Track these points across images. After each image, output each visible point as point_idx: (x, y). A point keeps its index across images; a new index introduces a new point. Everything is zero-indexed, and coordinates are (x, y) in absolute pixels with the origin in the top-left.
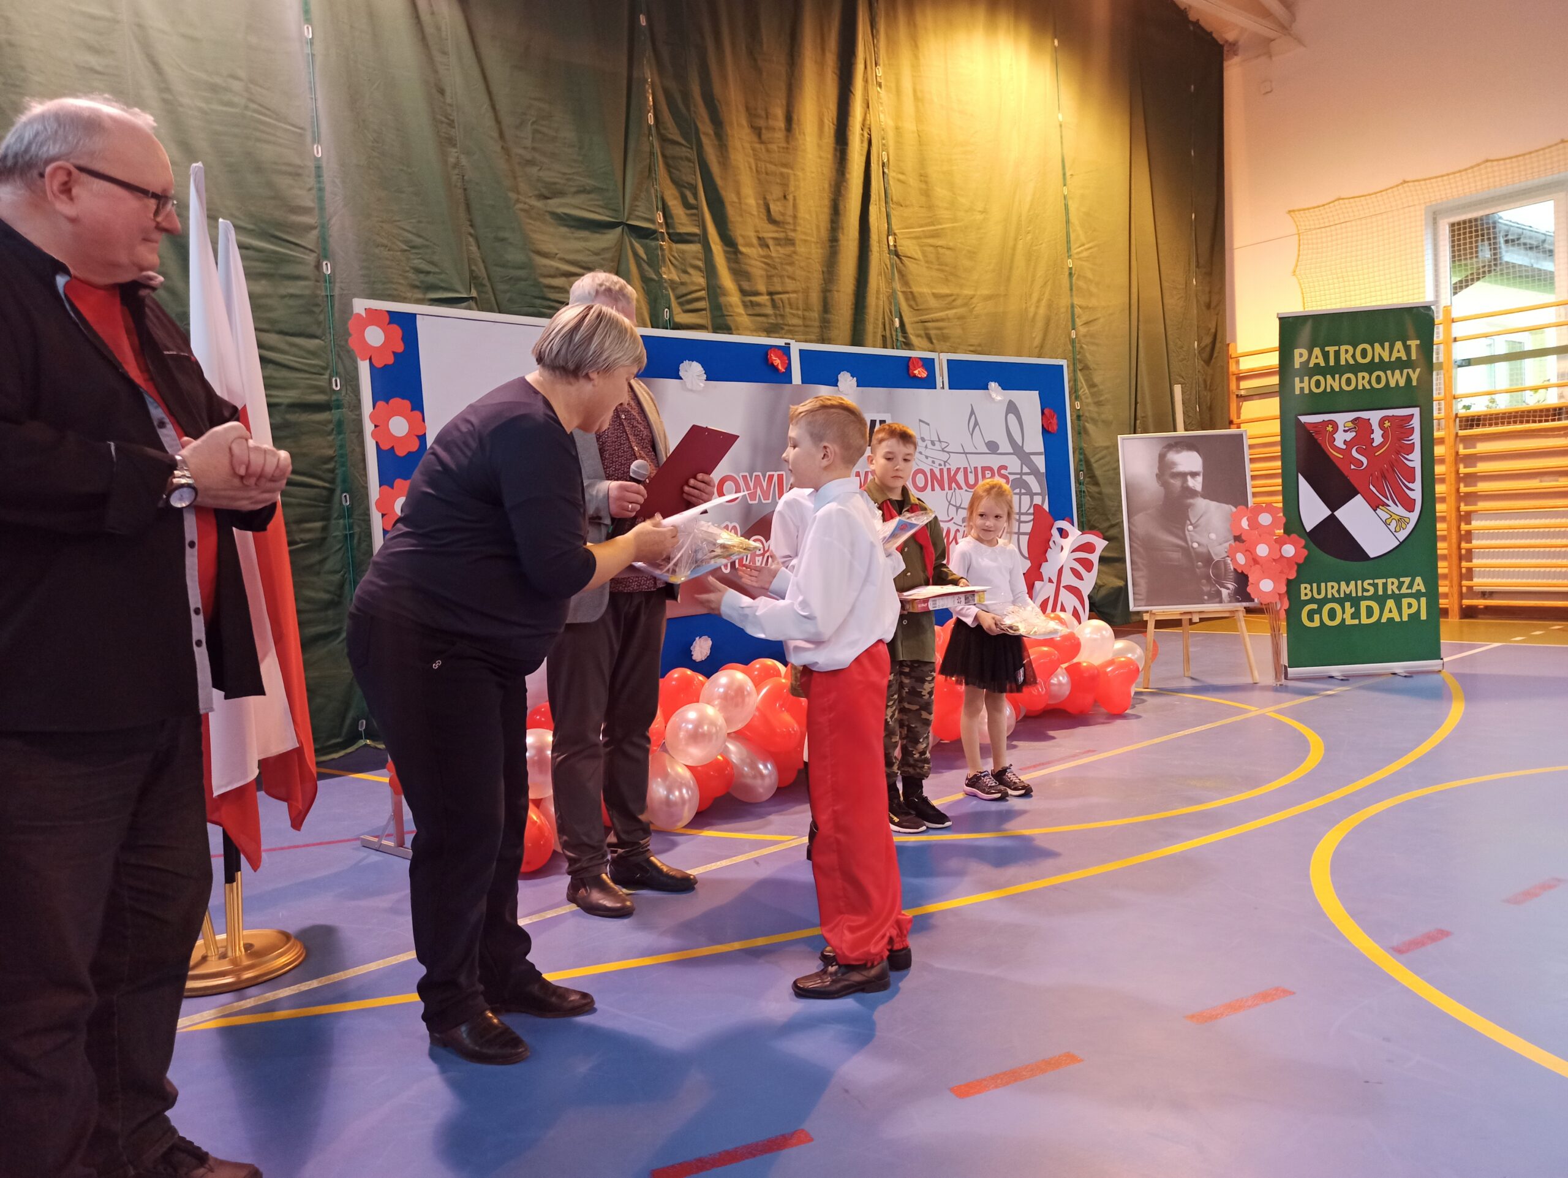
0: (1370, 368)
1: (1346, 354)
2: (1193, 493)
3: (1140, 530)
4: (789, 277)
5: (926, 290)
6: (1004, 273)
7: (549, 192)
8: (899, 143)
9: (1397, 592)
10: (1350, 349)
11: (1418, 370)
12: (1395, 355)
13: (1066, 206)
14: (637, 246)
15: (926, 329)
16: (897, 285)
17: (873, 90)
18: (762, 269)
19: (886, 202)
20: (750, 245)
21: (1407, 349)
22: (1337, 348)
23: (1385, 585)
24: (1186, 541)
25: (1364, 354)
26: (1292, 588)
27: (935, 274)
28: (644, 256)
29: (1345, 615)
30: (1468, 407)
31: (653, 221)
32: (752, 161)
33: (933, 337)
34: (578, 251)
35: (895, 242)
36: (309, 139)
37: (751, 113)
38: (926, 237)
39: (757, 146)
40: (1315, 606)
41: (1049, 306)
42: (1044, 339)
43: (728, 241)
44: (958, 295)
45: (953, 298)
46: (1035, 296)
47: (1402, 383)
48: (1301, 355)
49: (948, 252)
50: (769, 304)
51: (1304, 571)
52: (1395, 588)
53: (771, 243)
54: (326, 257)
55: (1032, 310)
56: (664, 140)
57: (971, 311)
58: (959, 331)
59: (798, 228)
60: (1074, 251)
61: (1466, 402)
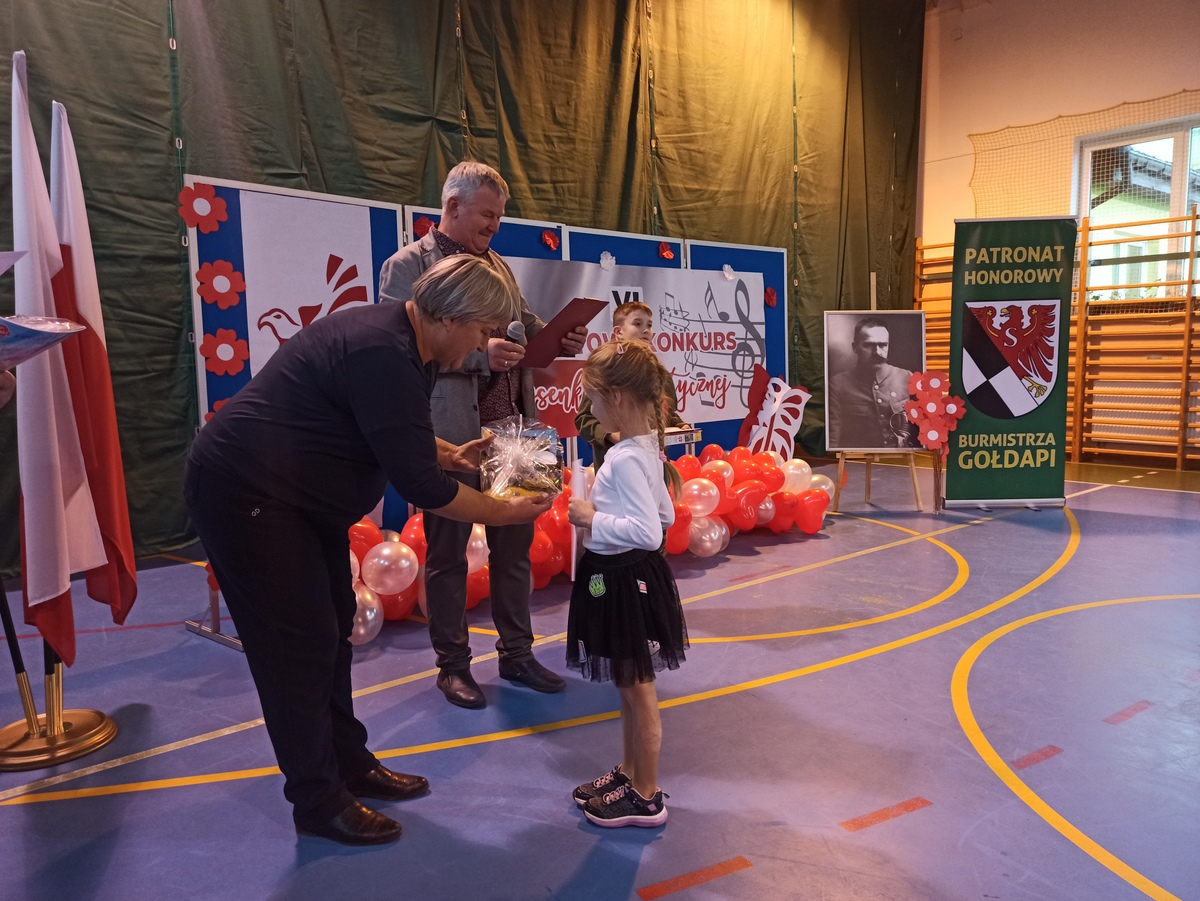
0: (1024, 266)
1: (1007, 253)
2: (881, 360)
3: (837, 388)
4: (569, 169)
5: (680, 185)
6: (743, 174)
7: (370, 89)
8: (663, 65)
9: (1033, 444)
10: (1010, 250)
11: (1061, 270)
12: (1044, 257)
13: (795, 122)
14: (444, 137)
15: (679, 216)
16: (657, 181)
17: (644, 18)
18: (547, 161)
19: (651, 112)
20: (537, 141)
21: (1054, 253)
22: (999, 249)
23: (1024, 438)
24: (872, 397)
25: (1020, 255)
26: (953, 438)
27: (688, 172)
28: (449, 147)
29: (992, 460)
30: (1096, 298)
31: (457, 117)
32: (542, 71)
33: (684, 223)
34: (395, 140)
35: (656, 144)
36: (165, 33)
37: (542, 32)
38: (681, 142)
39: (547, 60)
40: (969, 453)
41: (778, 202)
42: (772, 229)
43: (520, 138)
44: (705, 190)
45: (699, 193)
46: (767, 194)
47: (1048, 280)
48: (971, 254)
49: (698, 155)
50: (552, 190)
51: (962, 425)
52: (1032, 441)
53: (555, 140)
54: (179, 135)
55: (764, 205)
56: (469, 50)
57: (715, 204)
58: (705, 220)
59: (578, 130)
60: (799, 159)
61: (1096, 293)
